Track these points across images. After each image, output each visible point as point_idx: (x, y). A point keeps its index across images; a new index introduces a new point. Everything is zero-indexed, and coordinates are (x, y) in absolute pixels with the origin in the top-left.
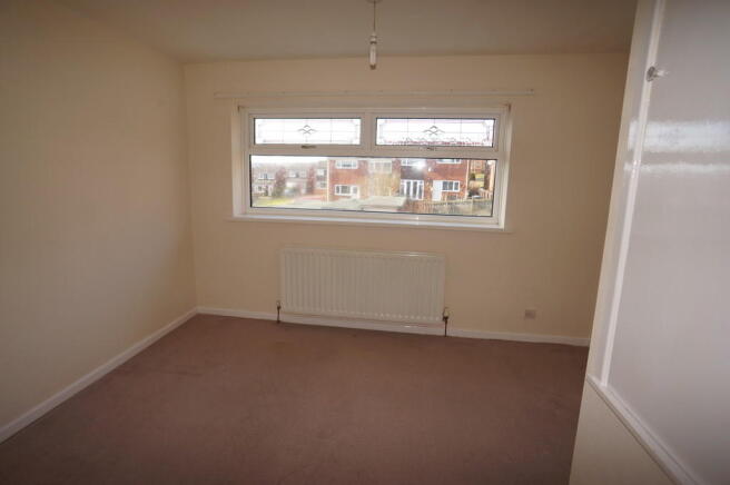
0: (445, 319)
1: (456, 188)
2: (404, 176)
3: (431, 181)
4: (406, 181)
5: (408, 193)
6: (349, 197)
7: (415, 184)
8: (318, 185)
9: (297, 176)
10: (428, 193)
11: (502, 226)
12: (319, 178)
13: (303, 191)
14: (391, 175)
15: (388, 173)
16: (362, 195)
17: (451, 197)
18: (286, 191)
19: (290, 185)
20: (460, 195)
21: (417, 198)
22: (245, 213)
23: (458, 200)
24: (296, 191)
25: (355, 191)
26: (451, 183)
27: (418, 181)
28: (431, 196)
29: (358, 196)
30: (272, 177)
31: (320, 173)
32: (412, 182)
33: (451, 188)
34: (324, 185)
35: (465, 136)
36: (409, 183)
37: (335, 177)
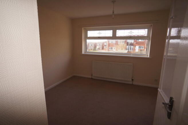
0: (133, 80)
1: (143, 48)
2: (128, 45)
3: (135, 46)
4: (128, 46)
5: (129, 49)
6: (113, 50)
7: (131, 47)
8: (105, 47)
9: (99, 45)
10: (134, 49)
11: (149, 57)
12: (105, 45)
13: (101, 49)
14: (124, 45)
15: (123, 44)
16: (116, 50)
17: (141, 50)
18: (97, 49)
19: (97, 47)
20: (144, 50)
21: (131, 51)
22: (85, 53)
23: (143, 51)
24: (99, 49)
25: (114, 49)
26: (141, 47)
27: (132, 46)
28: (135, 50)
29: (115, 50)
30: (93, 45)
31: (105, 44)
32: (130, 46)
33: (141, 48)
34: (106, 47)
35: (139, 34)
36: (129, 47)
37: (109, 45)
